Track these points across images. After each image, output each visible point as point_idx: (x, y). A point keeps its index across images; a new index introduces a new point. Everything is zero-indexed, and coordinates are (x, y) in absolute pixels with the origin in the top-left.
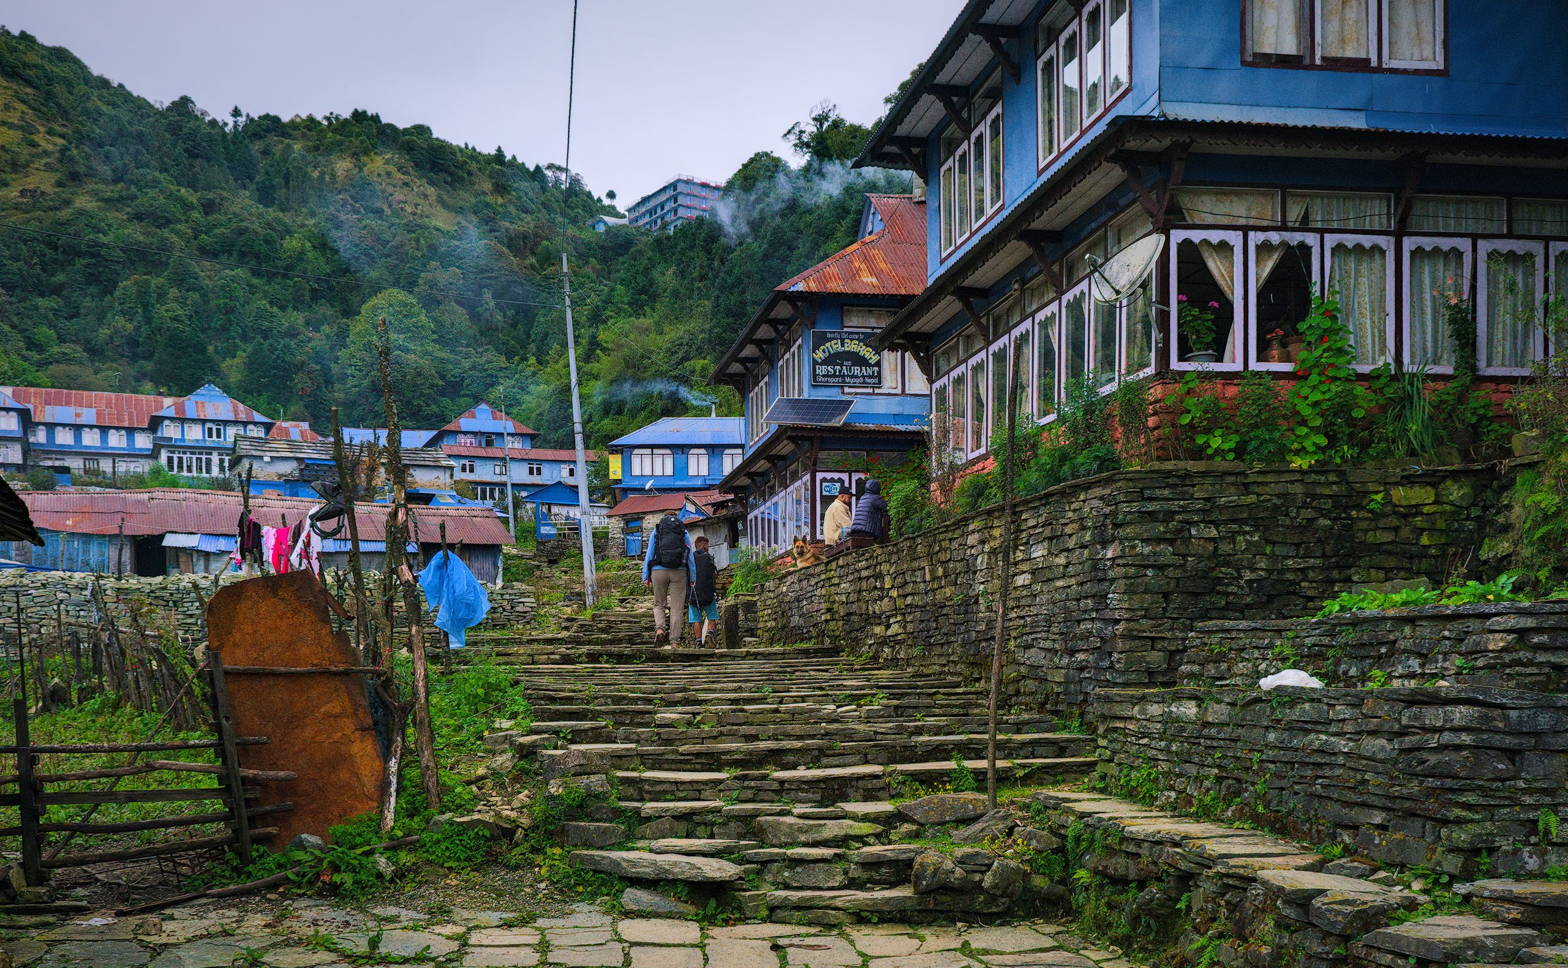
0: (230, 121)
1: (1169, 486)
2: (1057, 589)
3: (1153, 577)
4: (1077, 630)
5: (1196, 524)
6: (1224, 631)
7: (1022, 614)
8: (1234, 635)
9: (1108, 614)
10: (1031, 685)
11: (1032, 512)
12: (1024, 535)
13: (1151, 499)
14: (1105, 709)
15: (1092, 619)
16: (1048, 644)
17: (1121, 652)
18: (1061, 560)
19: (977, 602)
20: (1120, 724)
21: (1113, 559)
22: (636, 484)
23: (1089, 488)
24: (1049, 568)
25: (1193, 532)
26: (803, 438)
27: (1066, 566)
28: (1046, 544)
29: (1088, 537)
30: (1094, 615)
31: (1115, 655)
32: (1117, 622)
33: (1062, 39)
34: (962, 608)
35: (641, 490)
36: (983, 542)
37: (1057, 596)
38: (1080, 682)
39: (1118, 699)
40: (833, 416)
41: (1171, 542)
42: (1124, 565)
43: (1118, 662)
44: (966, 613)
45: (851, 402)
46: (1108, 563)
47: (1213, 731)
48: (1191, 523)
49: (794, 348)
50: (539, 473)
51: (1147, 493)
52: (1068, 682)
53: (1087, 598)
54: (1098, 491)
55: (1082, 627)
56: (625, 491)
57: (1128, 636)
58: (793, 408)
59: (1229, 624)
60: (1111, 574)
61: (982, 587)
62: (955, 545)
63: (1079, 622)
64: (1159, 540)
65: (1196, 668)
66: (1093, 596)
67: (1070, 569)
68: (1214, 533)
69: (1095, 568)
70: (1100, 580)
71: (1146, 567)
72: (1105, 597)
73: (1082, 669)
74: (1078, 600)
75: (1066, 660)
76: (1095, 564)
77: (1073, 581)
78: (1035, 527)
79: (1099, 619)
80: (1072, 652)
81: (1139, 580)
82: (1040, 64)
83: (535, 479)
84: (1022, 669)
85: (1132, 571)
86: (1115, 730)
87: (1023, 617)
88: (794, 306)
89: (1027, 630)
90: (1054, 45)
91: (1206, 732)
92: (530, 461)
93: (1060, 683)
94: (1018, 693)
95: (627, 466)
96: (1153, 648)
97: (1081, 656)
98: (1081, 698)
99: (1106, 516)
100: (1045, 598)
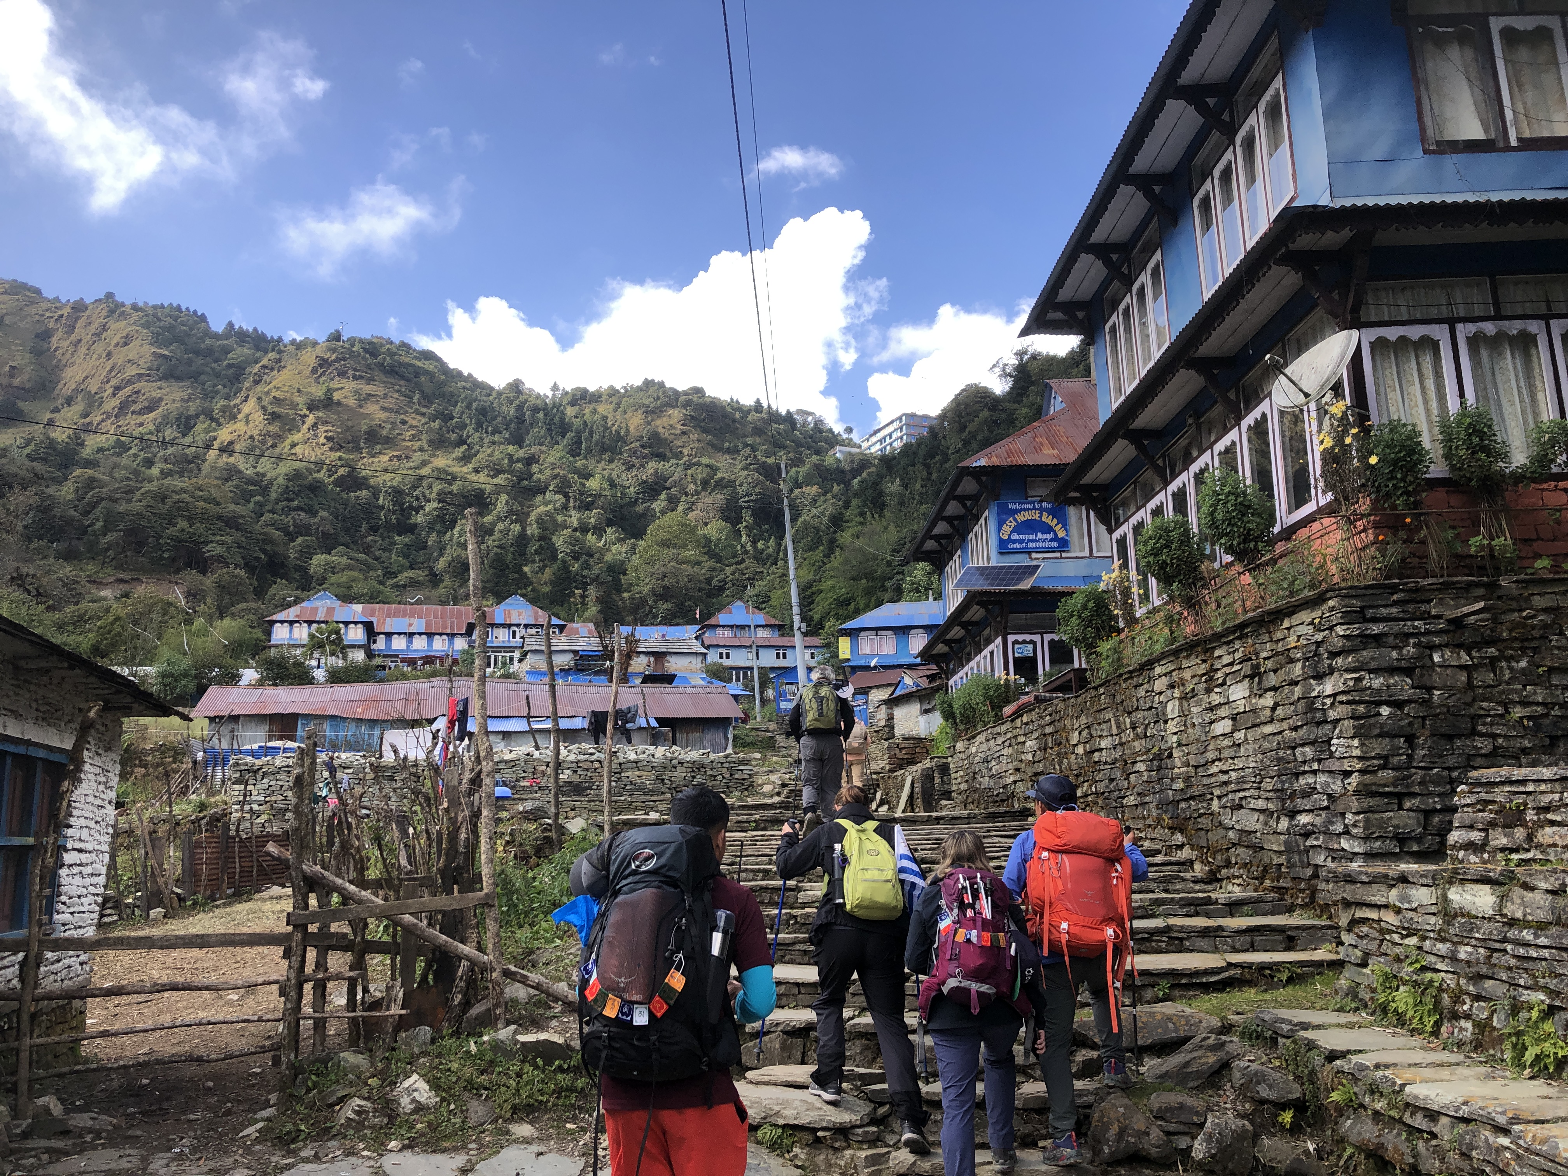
0: (550, 394)
1: (1395, 603)
2: (1265, 737)
3: (1389, 717)
4: (1296, 786)
5: (1439, 647)
6: (1512, 783)
7: (1225, 768)
8: (1531, 787)
9: (1335, 765)
10: (1244, 854)
11: (1225, 648)
12: (1219, 674)
13: (1375, 620)
14: (1348, 892)
15: (1314, 772)
16: (1261, 804)
17: (1358, 813)
18: (1268, 700)
19: (1170, 756)
20: (1373, 915)
21: (1334, 696)
22: (862, 662)
23: (1294, 613)
24: (1254, 711)
25: (1437, 658)
26: (991, 603)
27: (1274, 709)
28: (1246, 682)
29: (1297, 669)
30: (1315, 766)
31: (1349, 816)
32: (1347, 774)
33: (1217, 173)
34: (1155, 763)
35: (867, 668)
36: (1172, 686)
37: (1266, 745)
38: (1307, 850)
39: (1364, 878)
40: (1020, 580)
41: (1408, 672)
42: (1349, 702)
43: (1355, 826)
44: (1159, 768)
45: (1038, 566)
46: (1328, 701)
47: (1527, 935)
48: (1432, 648)
49: (982, 520)
50: (785, 657)
51: (1370, 613)
52: (1289, 849)
53: (1303, 745)
54: (1305, 616)
55: (1302, 781)
56: (854, 669)
57: (1363, 791)
58: (982, 574)
59: (1518, 773)
60: (1332, 715)
61: (1175, 738)
62: (1141, 692)
63: (1297, 775)
64: (1391, 670)
65: (1476, 836)
66: (1312, 743)
67: (1280, 711)
68: (1465, 659)
69: (1310, 707)
70: (1319, 724)
71: (1379, 704)
72: (1328, 742)
73: (1307, 835)
74: (1294, 748)
75: (1284, 824)
76: (1310, 702)
77: (1285, 725)
78: (1231, 664)
79: (1323, 772)
80: (1293, 814)
81: (1372, 720)
82: (1196, 202)
83: (782, 663)
84: (1231, 834)
85: (1361, 709)
86: (1364, 921)
87: (1226, 772)
88: (979, 481)
89: (1233, 787)
90: (1209, 181)
91: (1512, 934)
92: (777, 647)
93: (1280, 853)
94: (1228, 864)
95: (854, 648)
96: (1400, 808)
97: (1304, 819)
98: (1309, 872)
99: (1318, 644)
100: (1251, 747)
